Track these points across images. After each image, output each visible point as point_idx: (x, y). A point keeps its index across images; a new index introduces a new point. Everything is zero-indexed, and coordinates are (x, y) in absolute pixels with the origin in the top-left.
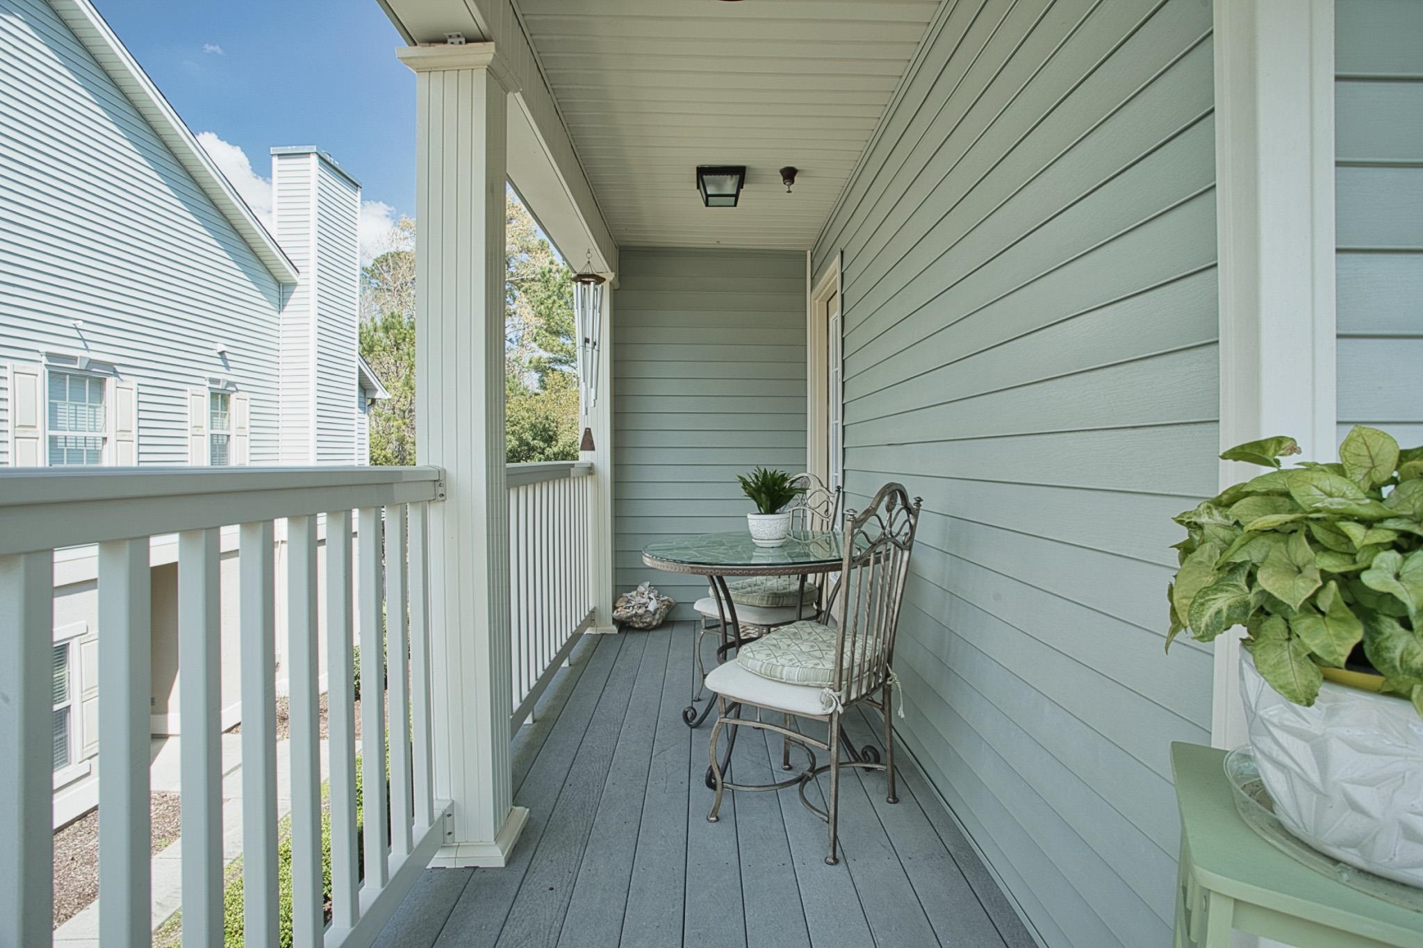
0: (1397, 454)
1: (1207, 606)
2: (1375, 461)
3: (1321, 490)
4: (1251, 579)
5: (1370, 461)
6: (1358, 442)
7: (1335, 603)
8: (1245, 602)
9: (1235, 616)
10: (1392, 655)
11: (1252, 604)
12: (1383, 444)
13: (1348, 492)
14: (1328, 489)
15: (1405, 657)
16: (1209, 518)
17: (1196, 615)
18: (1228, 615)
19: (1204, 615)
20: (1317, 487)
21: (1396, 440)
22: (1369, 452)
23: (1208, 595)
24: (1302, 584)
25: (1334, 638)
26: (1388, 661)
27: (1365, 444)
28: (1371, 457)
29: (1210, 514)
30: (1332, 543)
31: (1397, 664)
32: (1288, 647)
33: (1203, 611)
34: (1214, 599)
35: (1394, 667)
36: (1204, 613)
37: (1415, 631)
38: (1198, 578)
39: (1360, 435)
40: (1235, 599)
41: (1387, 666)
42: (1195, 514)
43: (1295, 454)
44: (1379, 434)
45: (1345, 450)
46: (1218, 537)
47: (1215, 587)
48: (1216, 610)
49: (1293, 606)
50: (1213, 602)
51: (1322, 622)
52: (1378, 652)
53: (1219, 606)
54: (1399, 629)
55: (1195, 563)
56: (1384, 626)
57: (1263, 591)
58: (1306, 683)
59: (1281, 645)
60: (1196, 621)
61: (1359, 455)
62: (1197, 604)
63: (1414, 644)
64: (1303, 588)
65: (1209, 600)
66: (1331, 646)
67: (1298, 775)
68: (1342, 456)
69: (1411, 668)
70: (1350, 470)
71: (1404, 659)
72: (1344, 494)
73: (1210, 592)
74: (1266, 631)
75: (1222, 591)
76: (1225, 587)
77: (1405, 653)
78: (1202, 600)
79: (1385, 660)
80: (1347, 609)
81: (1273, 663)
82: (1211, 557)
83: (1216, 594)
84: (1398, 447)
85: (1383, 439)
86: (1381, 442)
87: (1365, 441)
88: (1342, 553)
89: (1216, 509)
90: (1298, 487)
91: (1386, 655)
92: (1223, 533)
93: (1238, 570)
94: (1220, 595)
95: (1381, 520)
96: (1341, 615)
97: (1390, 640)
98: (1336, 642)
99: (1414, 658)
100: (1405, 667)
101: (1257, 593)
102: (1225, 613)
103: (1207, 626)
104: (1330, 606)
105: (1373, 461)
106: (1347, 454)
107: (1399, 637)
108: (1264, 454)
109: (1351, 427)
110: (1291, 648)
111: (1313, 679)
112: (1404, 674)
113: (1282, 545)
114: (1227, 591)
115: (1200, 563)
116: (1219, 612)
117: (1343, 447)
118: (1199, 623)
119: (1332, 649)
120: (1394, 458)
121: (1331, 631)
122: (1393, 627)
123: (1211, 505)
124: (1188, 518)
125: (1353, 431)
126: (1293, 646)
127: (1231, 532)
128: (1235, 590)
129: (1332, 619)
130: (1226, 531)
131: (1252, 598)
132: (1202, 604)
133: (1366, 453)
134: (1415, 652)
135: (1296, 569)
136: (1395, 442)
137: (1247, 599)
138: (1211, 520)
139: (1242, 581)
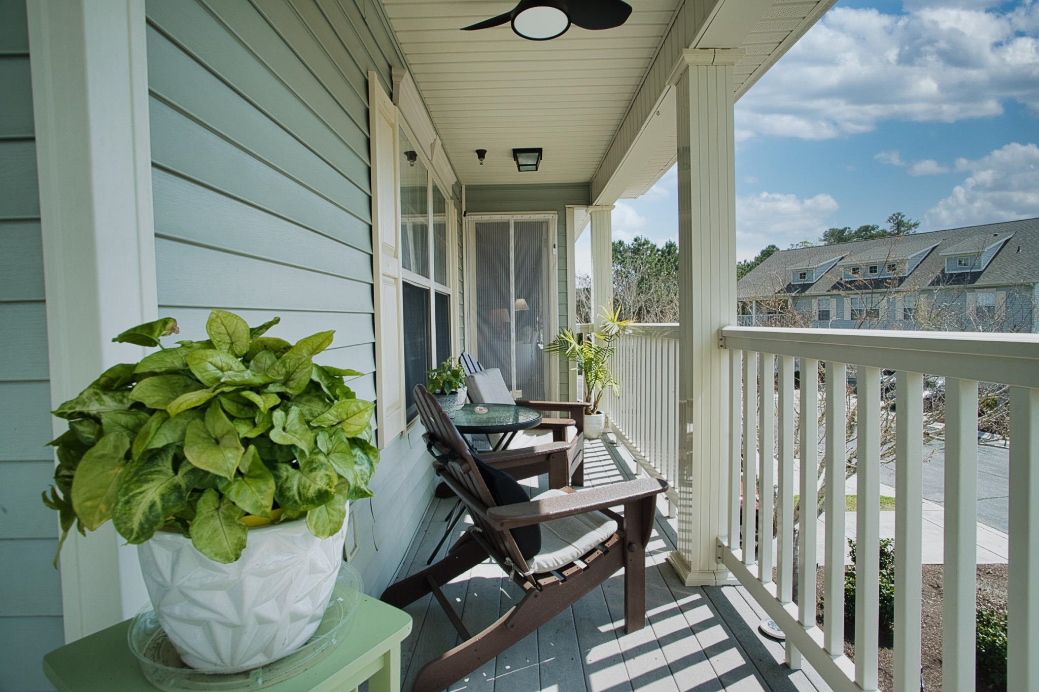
0: (249, 330)
1: (134, 504)
2: (233, 339)
3: (214, 365)
4: (178, 461)
5: (228, 338)
6: (217, 322)
7: (253, 463)
8: (175, 486)
9: (170, 504)
10: (291, 493)
11: (184, 486)
12: (236, 325)
13: (233, 365)
14: (220, 364)
15: (302, 491)
16: (101, 405)
17: (124, 517)
18: (163, 505)
19: (134, 514)
20: (211, 363)
21: (245, 320)
22: (227, 331)
23: (132, 490)
24: (230, 455)
25: (257, 494)
26: (291, 498)
27: (223, 324)
28: (229, 334)
29: (100, 401)
30: (235, 412)
31: (297, 498)
32: (218, 514)
33: (130, 509)
34: (141, 493)
35: (296, 501)
36: (133, 511)
37: (302, 468)
38: (103, 472)
39: (218, 317)
40: (164, 485)
41: (290, 503)
42: (77, 403)
43: (173, 334)
44: (232, 316)
45: (210, 329)
46: (120, 424)
47: (135, 479)
48: (149, 504)
49: (228, 477)
50: (141, 496)
51: (243, 482)
52: (283, 493)
53: (150, 499)
54: (292, 470)
55: (96, 458)
56: (282, 471)
57: (195, 471)
58: (236, 541)
59: (212, 516)
60: (125, 523)
61: (220, 333)
62: (120, 504)
63: (304, 479)
64: (232, 458)
65: (134, 496)
66: (257, 502)
67: (219, 622)
68: (210, 335)
69: (308, 498)
70: (218, 346)
71: (302, 493)
72: (231, 367)
73: (132, 486)
74: (200, 508)
75: (147, 481)
76: (149, 476)
77: (301, 488)
78: (126, 497)
79: (288, 498)
80: (263, 466)
81: (208, 535)
82: (116, 448)
83: (141, 487)
84: (248, 326)
85: (236, 320)
86: (235, 322)
87: (222, 321)
88: (243, 419)
89: (105, 394)
90: (197, 364)
91: (289, 494)
92: (125, 419)
93: (160, 455)
94: (145, 487)
95: (266, 385)
96: (259, 472)
97: (289, 481)
98: (260, 497)
99: (308, 490)
100: (303, 499)
101: (186, 474)
102: (159, 505)
103: (141, 525)
104: (249, 468)
105: (231, 338)
106: (213, 333)
107: (294, 475)
108: (151, 335)
109: (210, 311)
110: (221, 514)
111: (241, 535)
112: (303, 505)
113: (198, 421)
114: (153, 480)
115: (102, 457)
116: (152, 505)
117: (208, 326)
118: (129, 525)
119: (259, 504)
120: (247, 335)
121: (254, 489)
122: (287, 470)
123: (98, 391)
124: (70, 409)
125: (212, 313)
126: (223, 513)
127: (134, 417)
128: (161, 476)
129: (250, 477)
130: (128, 417)
131: (180, 479)
132: (128, 502)
133: (225, 331)
134: (307, 485)
135: (213, 441)
136: (245, 322)
137: (175, 482)
138: (103, 407)
139: (166, 465)
